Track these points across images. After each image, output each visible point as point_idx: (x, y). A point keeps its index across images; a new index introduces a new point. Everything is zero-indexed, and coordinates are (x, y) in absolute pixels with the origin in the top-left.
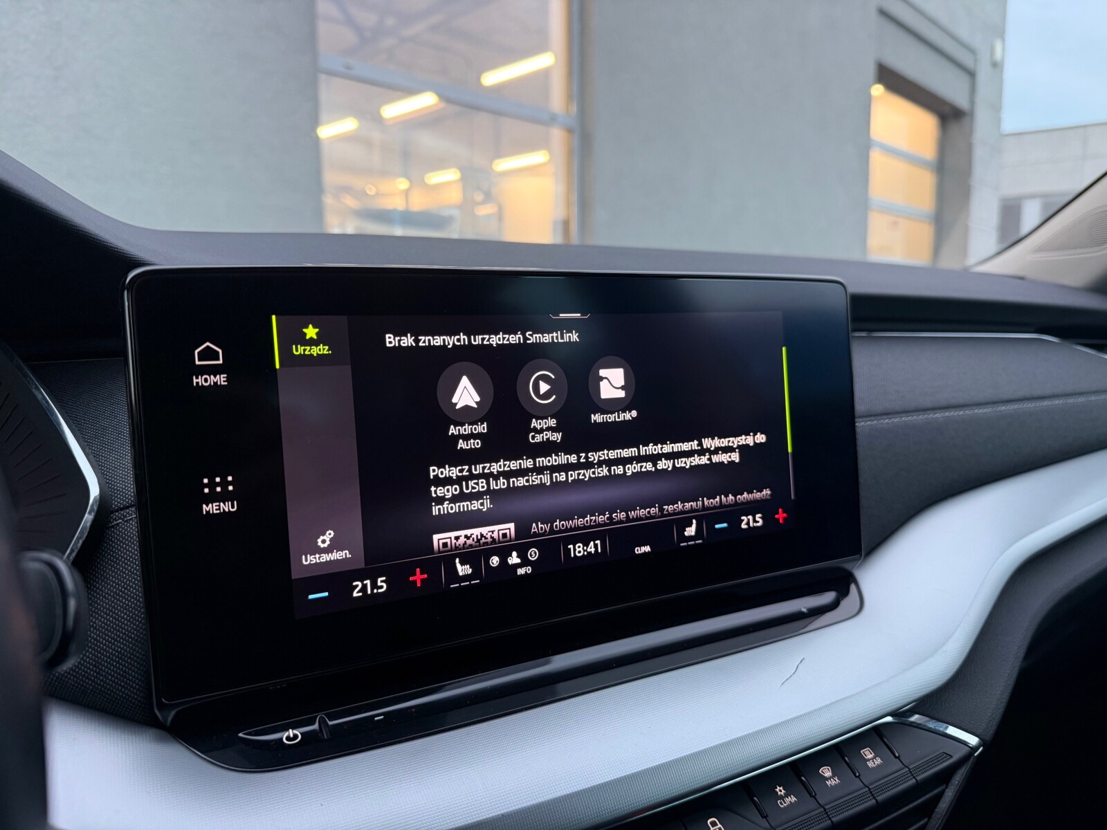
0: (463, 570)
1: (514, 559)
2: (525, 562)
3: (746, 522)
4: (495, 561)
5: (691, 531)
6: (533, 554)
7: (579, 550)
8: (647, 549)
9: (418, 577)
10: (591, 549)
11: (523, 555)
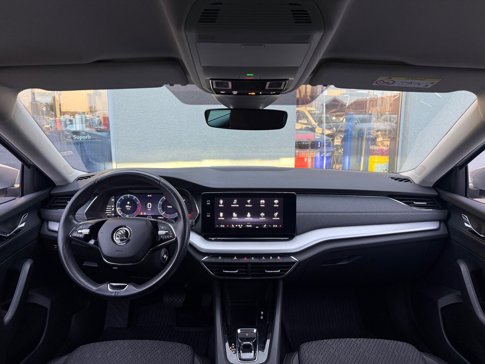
0: (233, 226)
1: (239, 226)
2: (241, 226)
3: (274, 226)
4: (237, 226)
5: (265, 226)
6: (242, 225)
7: (248, 226)
8: (258, 227)
9: (228, 226)
10: (250, 226)
11: (240, 225)
